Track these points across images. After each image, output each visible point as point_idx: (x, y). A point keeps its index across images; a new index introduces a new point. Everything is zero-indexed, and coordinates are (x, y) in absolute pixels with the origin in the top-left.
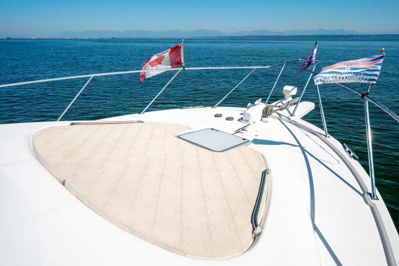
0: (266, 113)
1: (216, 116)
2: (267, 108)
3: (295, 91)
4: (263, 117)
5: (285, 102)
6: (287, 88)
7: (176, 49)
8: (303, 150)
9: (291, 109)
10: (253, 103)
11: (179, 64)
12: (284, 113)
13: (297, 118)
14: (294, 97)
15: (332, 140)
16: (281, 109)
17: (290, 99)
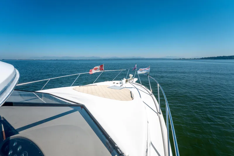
0: (127, 81)
1: (114, 83)
2: (127, 80)
3: (132, 76)
4: (126, 82)
5: (130, 79)
6: (130, 75)
7: (102, 66)
8: (137, 89)
9: (132, 80)
10: (123, 79)
11: (103, 70)
12: (130, 81)
13: (134, 82)
14: (132, 77)
15: (143, 86)
16: (130, 80)
17: (131, 78)
